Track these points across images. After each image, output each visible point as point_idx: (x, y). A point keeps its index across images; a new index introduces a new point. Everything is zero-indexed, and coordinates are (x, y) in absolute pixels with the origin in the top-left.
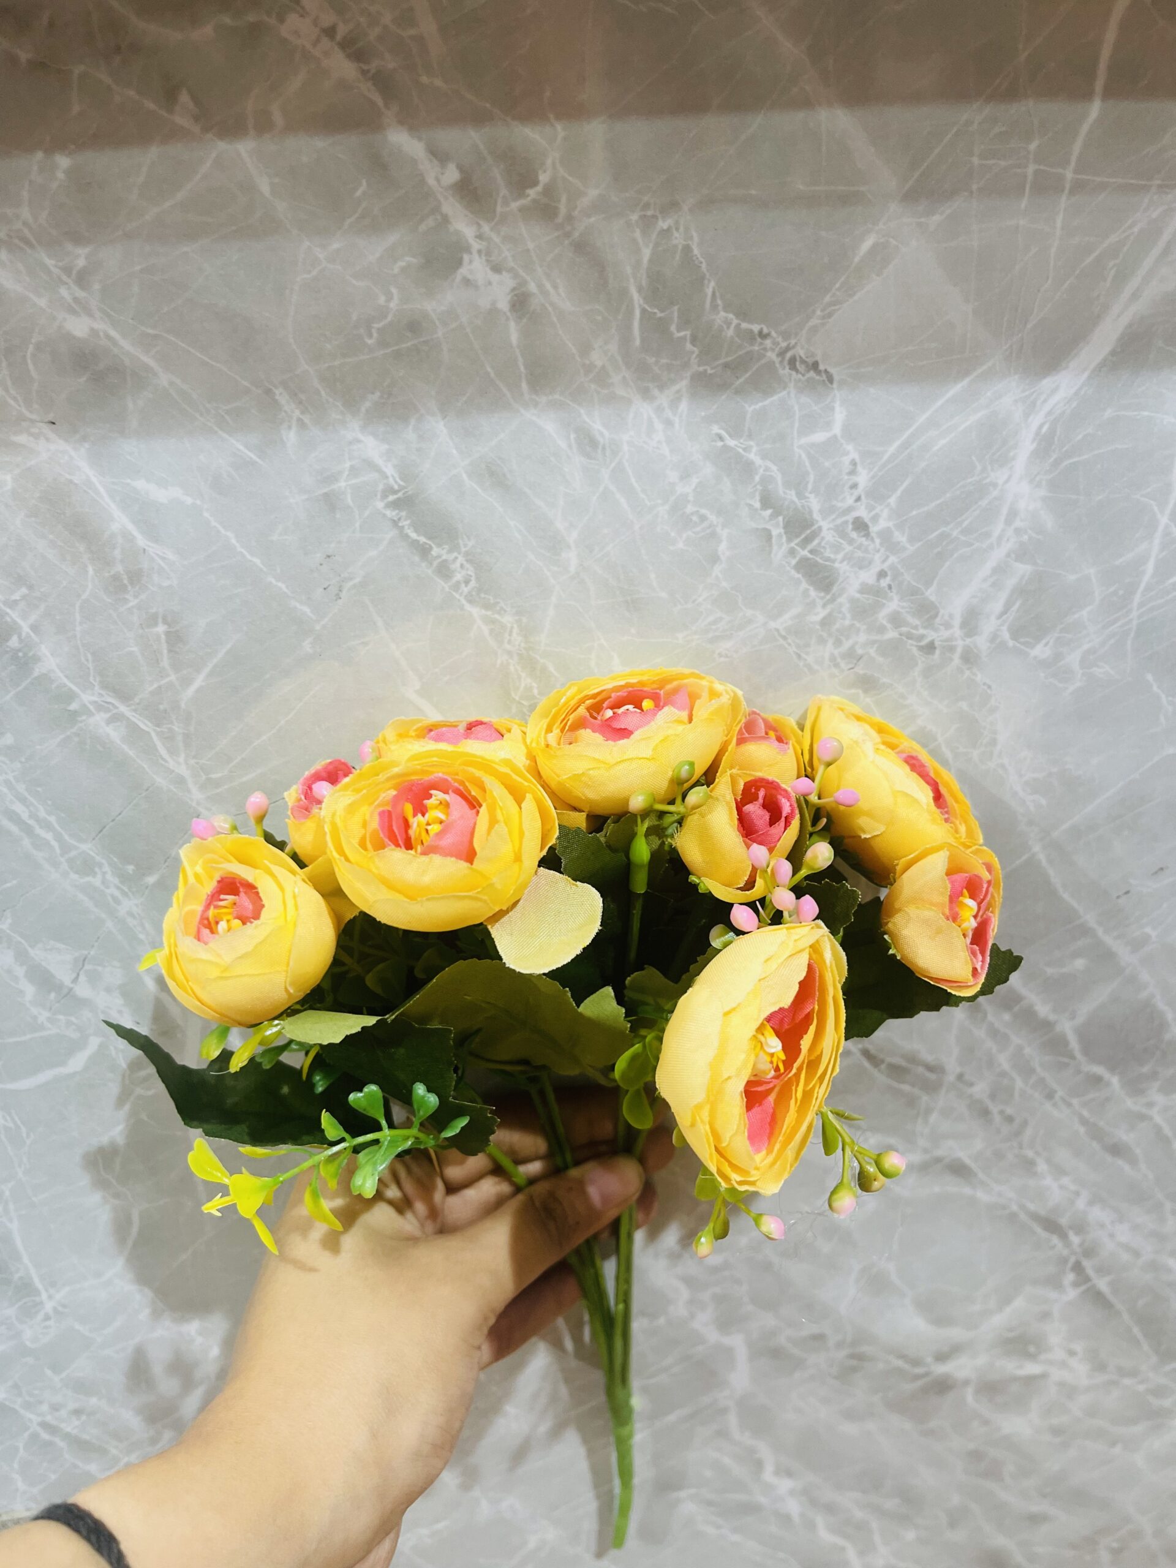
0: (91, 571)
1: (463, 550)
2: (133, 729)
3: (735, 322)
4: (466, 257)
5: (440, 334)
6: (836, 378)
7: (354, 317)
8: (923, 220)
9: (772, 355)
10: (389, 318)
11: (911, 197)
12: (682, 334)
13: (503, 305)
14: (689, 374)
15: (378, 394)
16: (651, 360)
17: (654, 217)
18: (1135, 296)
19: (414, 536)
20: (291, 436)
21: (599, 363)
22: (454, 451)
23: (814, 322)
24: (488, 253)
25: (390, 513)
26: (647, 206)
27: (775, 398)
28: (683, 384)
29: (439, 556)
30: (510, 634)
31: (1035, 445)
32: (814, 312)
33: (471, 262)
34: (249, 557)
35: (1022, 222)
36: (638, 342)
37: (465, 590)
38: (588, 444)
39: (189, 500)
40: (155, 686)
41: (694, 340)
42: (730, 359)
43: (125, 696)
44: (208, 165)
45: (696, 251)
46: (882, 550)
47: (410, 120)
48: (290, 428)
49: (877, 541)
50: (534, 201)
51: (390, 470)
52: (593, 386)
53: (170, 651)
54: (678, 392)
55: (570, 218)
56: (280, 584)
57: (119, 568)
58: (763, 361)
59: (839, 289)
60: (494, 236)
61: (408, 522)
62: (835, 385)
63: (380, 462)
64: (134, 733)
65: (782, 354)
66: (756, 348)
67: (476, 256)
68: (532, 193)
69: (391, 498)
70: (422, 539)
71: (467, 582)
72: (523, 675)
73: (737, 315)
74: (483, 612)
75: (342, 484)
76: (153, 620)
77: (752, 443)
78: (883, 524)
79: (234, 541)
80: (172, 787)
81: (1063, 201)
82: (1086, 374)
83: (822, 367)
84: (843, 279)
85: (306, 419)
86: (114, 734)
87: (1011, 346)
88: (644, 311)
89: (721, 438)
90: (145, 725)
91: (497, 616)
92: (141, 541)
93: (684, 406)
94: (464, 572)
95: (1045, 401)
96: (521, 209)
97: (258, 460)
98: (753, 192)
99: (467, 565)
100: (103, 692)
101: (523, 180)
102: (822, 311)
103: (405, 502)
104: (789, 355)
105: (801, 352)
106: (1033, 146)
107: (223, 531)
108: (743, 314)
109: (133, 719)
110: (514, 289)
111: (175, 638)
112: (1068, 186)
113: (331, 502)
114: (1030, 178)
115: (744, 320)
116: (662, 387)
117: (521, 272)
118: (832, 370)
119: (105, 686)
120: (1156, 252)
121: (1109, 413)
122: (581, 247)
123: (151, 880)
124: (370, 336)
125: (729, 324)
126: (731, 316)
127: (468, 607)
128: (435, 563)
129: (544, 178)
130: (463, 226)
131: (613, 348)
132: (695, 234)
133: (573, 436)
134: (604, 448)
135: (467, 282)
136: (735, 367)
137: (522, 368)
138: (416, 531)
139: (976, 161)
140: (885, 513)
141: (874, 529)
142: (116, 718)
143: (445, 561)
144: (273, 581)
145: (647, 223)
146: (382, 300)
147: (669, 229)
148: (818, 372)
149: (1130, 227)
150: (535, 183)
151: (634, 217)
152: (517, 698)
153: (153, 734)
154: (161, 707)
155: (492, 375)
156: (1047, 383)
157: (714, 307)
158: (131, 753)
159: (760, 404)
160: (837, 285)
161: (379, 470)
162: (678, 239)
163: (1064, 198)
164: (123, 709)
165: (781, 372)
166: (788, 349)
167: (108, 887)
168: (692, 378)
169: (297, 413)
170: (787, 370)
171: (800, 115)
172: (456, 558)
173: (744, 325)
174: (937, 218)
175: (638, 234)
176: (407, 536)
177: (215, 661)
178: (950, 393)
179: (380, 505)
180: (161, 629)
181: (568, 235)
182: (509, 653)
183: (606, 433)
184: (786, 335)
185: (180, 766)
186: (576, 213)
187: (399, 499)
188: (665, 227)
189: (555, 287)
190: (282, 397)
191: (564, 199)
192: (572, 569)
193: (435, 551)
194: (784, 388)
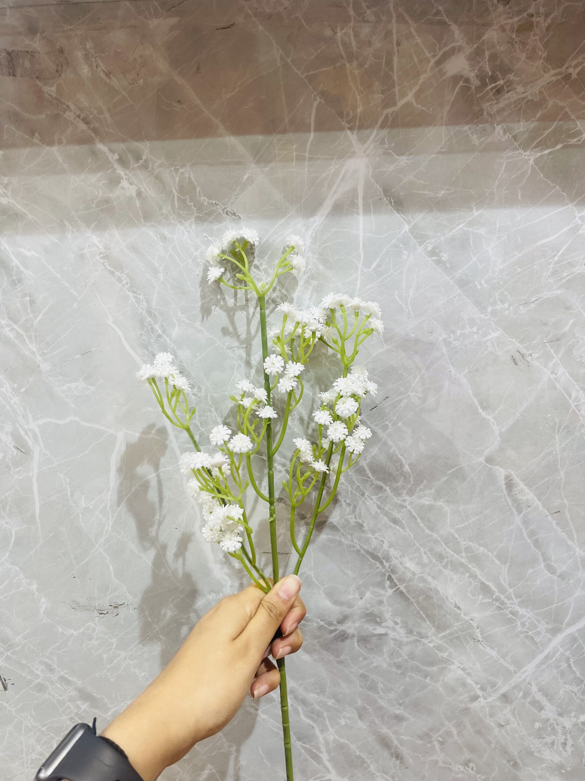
0: (5, 278)
1: (125, 273)
2: (18, 333)
3: (207, 200)
4: (122, 181)
5: (115, 203)
6: (242, 218)
7: (88, 198)
8: (263, 169)
9: (220, 211)
10: (99, 199)
11: (258, 162)
12: (191, 204)
13: (134, 195)
14: (194, 216)
15: (96, 222)
16: (182, 212)
17: (179, 169)
18: (335, 192)
19: (109, 268)
20: (69, 236)
21: (165, 213)
22: (121, 241)
23: (233, 200)
24: (128, 179)
25: (102, 261)
26: (176, 166)
27: (223, 224)
28: (193, 219)
29: (118, 275)
30: (142, 302)
31: (311, 240)
32: (232, 197)
33: (123, 182)
34: (56, 274)
35: (294, 170)
36: (177, 206)
37: (127, 287)
38: (164, 238)
39: (37, 256)
40: (26, 318)
41: (194, 207)
42: (207, 212)
43: (15, 322)
44: (44, 153)
45: (192, 179)
46: (265, 275)
47: (102, 140)
48: (69, 232)
49: (263, 272)
50: (142, 164)
51: (101, 247)
52: (164, 220)
53: (30, 306)
54: (191, 222)
55: (153, 169)
56: (66, 284)
57: (15, 278)
58: (217, 213)
59: (239, 190)
60: (130, 174)
61: (107, 264)
62: (242, 220)
63: (98, 244)
64: (18, 335)
65: (223, 210)
66: (215, 208)
67: (125, 180)
68: (141, 162)
69: (101, 256)
70: (112, 269)
71: (127, 284)
72: (148, 317)
73: (207, 198)
74: (133, 294)
75: (86, 251)
76: (25, 295)
77: (217, 239)
78: (264, 266)
79: (51, 269)
80: (30, 355)
81: (307, 163)
82: (324, 217)
83: (236, 214)
84: (240, 187)
85: (74, 230)
86: (11, 335)
87: (297, 208)
88: (178, 197)
89: (207, 237)
90: (22, 332)
91: (137, 296)
92: (22, 268)
93: (193, 226)
94: (126, 281)
95: (312, 226)
96: (138, 167)
97: (58, 242)
98: (208, 161)
99: (127, 278)
100: (8, 320)
101: (138, 158)
102: (235, 197)
103: (106, 257)
104: (225, 210)
105: (229, 209)
106: (294, 147)
107: (48, 266)
108: (209, 198)
109: (18, 330)
110: (137, 190)
111: (32, 302)
112: (307, 159)
113: (82, 256)
114: (294, 156)
115: (210, 200)
116: (186, 221)
117: (139, 185)
118: (240, 215)
119: (9, 318)
120: (339, 179)
121: (334, 230)
122: (157, 177)
123: (23, 390)
124: (93, 204)
125: (205, 201)
126: (206, 198)
127: (128, 292)
128: (116, 278)
129: (144, 157)
130: (121, 171)
131: (169, 208)
132: (192, 174)
133: (158, 236)
134: (169, 240)
135: (122, 188)
136: (209, 214)
137: (141, 215)
138: (110, 266)
139: (276, 151)
140: (264, 263)
141: (261, 268)
142: (12, 329)
143: (120, 277)
144: (64, 283)
145: (176, 170)
146: (96, 193)
147: (184, 172)
148: (236, 216)
149: (330, 171)
150: (142, 159)
151: (173, 169)
152: (146, 325)
153: (25, 336)
154: (28, 326)
155: (132, 216)
156: (311, 220)
157: (200, 196)
158: (17, 342)
159: (218, 226)
160: (238, 189)
161: (97, 247)
162: (186, 175)
163: (307, 162)
164: (15, 326)
165: (223, 216)
166: (225, 208)
167: (8, 393)
168: (195, 218)
169: (71, 228)
170: (225, 215)
171: (220, 139)
172: (123, 276)
173: (210, 201)
174: (267, 169)
175: (174, 174)
176: (107, 268)
177: (45, 310)
178: (279, 223)
179: (98, 258)
180: (28, 298)
181: (153, 174)
182: (142, 309)
183: (169, 235)
184: (224, 204)
185: (33, 347)
186: (154, 168)
187: (104, 256)
188: (182, 171)
189: (150, 189)
190: (67, 223)
191: (150, 163)
192: (162, 280)
193: (116, 273)
194: (226, 221)
